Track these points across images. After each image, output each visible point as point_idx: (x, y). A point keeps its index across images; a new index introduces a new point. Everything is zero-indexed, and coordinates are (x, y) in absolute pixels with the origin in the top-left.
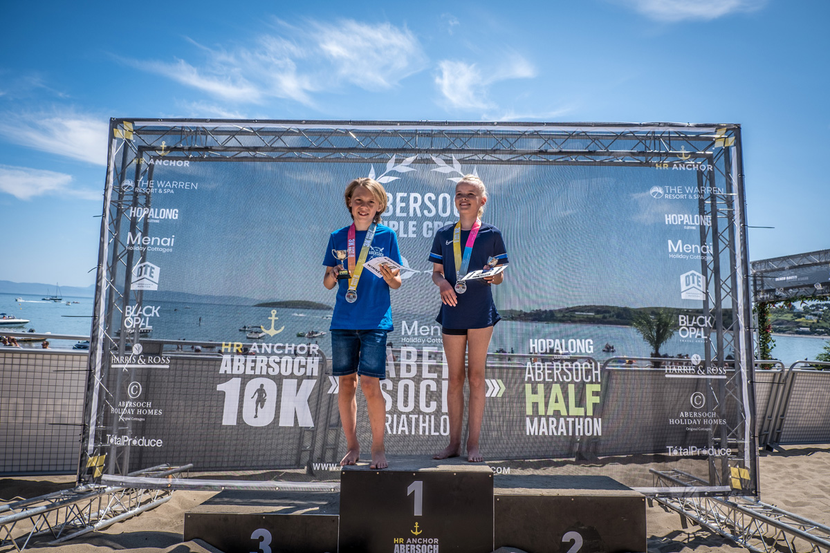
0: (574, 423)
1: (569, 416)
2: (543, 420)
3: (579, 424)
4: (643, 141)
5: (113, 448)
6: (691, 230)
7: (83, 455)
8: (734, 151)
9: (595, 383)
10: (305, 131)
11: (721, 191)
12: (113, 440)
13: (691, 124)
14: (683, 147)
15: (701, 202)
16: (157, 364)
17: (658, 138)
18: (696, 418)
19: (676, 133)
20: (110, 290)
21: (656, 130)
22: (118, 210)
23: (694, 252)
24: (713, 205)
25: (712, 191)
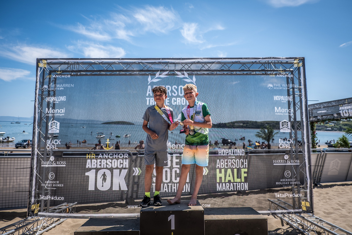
0: (236, 185)
1: (234, 182)
2: (224, 184)
3: (239, 186)
4: (264, 65)
5: (42, 201)
6: (284, 103)
7: (30, 204)
8: (302, 69)
9: (245, 168)
10: (121, 62)
11: (296, 86)
12: (42, 198)
13: (284, 58)
14: (281, 67)
15: (288, 91)
16: (60, 165)
17: (270, 63)
18: (287, 182)
19: (277, 61)
20: (39, 133)
21: (269, 60)
22: (42, 98)
23: (285, 112)
24: (293, 92)
25: (293, 86)
